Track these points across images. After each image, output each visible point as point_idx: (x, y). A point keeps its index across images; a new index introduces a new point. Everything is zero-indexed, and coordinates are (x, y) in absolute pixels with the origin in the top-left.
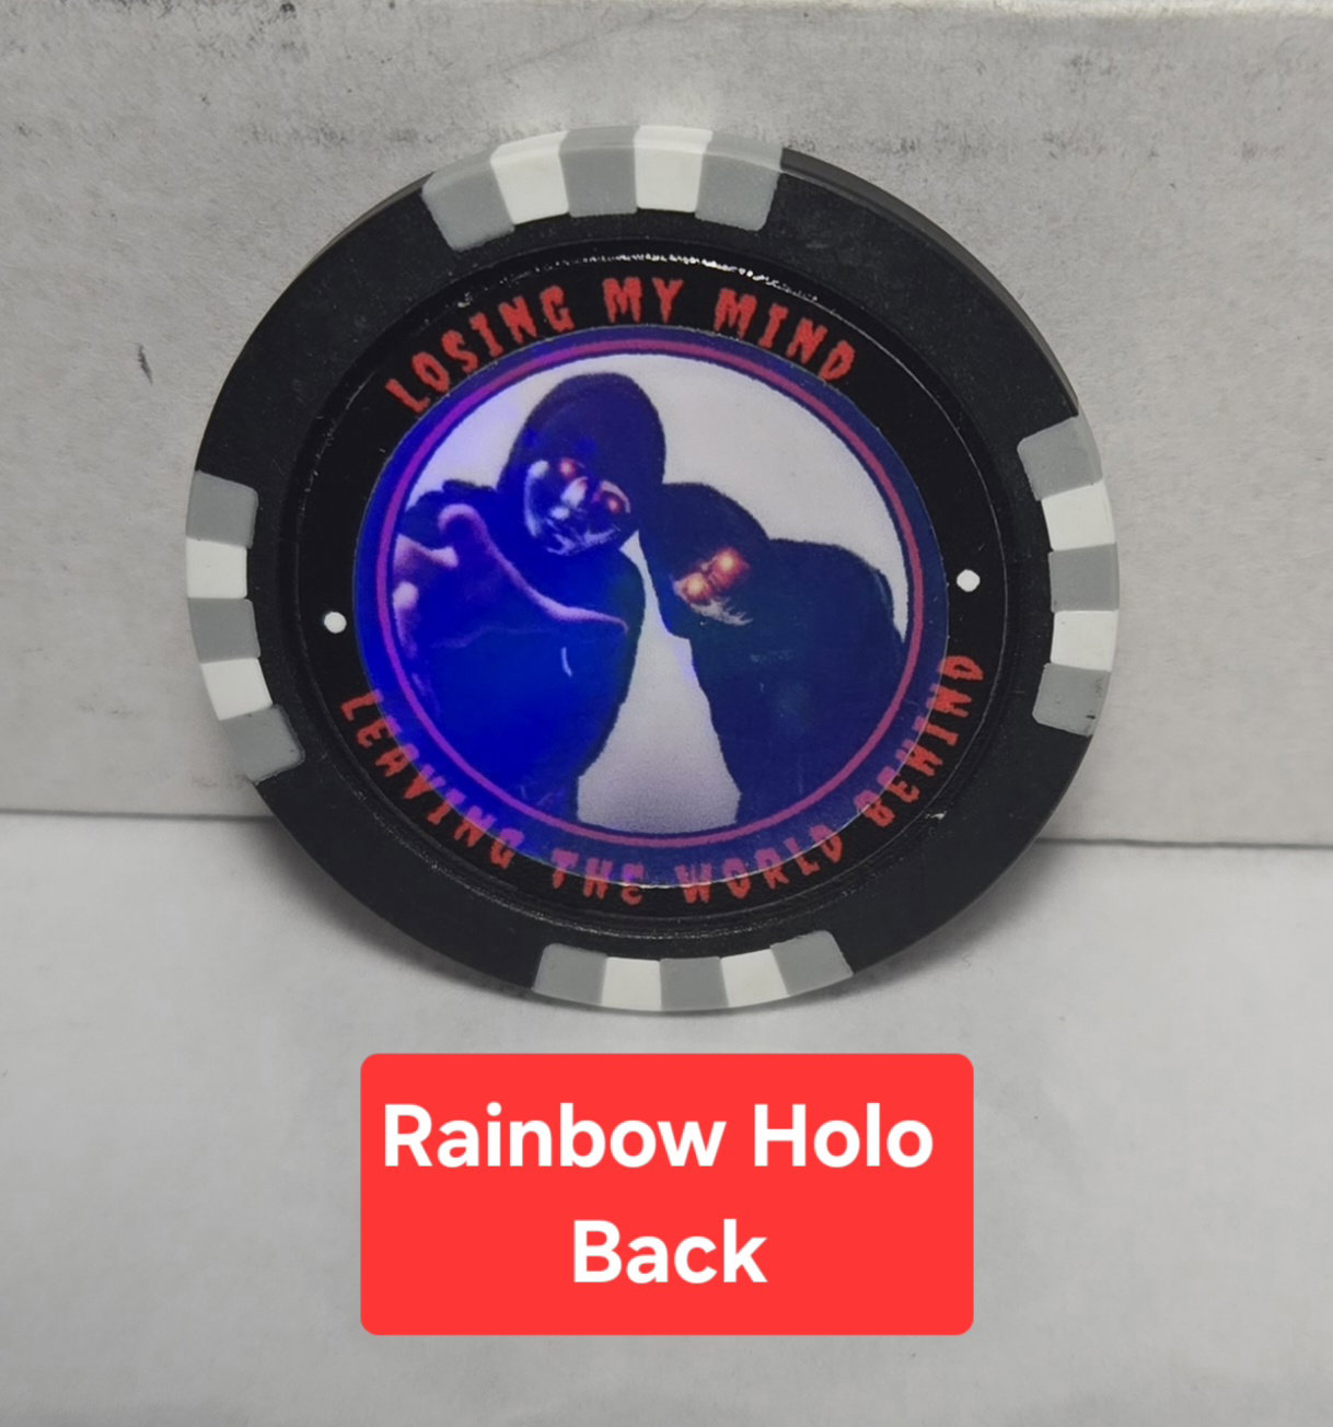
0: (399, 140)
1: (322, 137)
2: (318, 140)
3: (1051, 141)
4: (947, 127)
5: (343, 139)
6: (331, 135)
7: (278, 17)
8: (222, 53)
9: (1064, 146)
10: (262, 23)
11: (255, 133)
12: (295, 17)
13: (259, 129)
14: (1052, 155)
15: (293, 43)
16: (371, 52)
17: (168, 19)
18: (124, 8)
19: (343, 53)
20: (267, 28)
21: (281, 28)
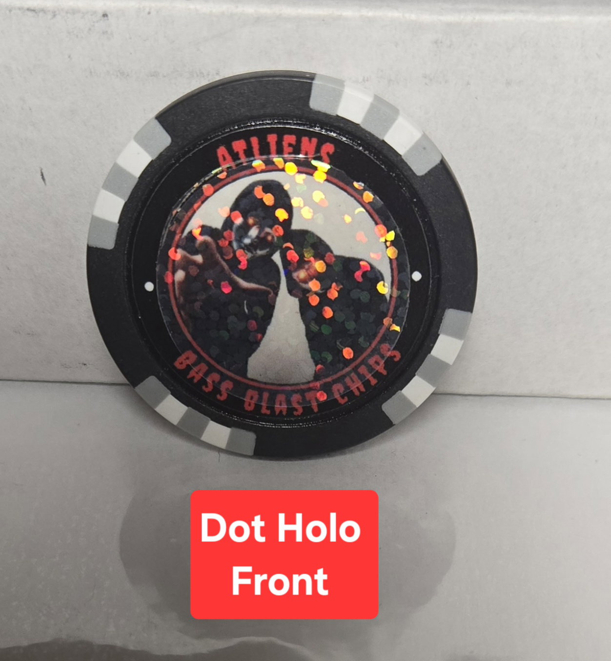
0: (152, 76)
1: (119, 74)
2: (117, 76)
3: (425, 78)
4: (382, 71)
5: (128, 75)
6: (122, 74)
7: (101, 20)
8: (77, 36)
9: (431, 80)
10: (94, 22)
11: (91, 72)
12: (108, 20)
13: (93, 70)
14: (426, 84)
15: (107, 32)
16: (140, 36)
17: (54, 20)
18: (37, 15)
19: (128, 36)
20: (96, 24)
21: (102, 24)
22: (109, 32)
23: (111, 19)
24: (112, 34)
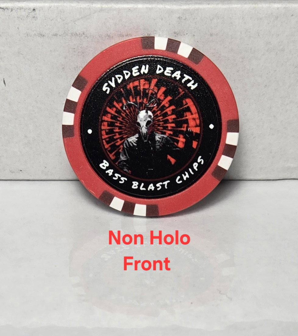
0: (54, 36)
2: (39, 36)
5: (44, 36)
7: (32, 12)
8: (22, 19)
11: (27, 35)
16: (49, 18)
17: (12, 12)
18: (4, 10)
19: (44, 19)
20: (30, 14)
21: (33, 14)
22: (36, 17)
23: (37, 11)
24: (37, 18)
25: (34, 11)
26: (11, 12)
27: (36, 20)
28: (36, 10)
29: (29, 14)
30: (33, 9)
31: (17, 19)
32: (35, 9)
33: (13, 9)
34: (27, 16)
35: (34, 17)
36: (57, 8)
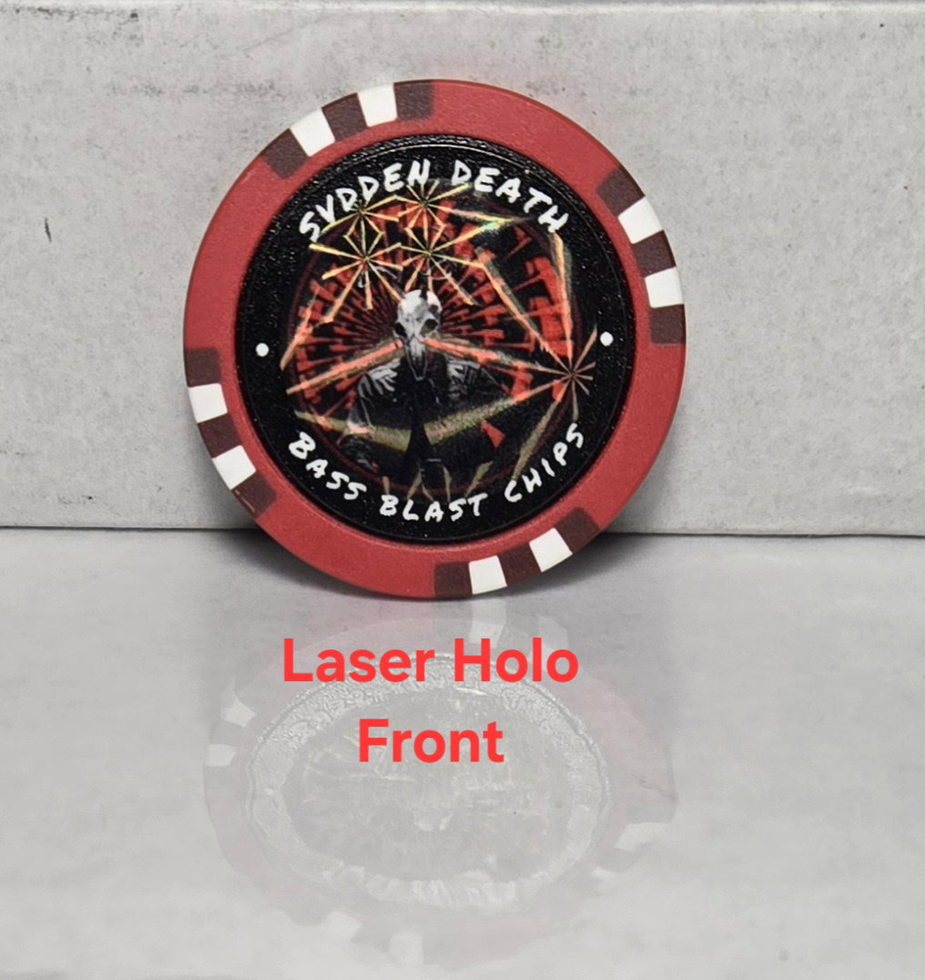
0: (190, 92)
2: (147, 92)
3: (530, 87)
5: (160, 91)
6: (153, 89)
7: (129, 21)
8: (99, 42)
10: (120, 24)
11: (114, 89)
12: (137, 21)
13: (116, 86)
15: (135, 36)
16: (176, 41)
17: (72, 23)
18: (49, 17)
19: (161, 41)
20: (123, 27)
21: (130, 27)
22: (139, 36)
23: (142, 21)
24: (142, 39)
25: (135, 19)
26: (68, 21)
27: (138, 45)
28: (139, 15)
29: (120, 29)
30: (130, 13)
31: (86, 43)
32: (137, 13)
33: (76, 13)
34: (115, 33)
35: (133, 37)
36: (199, 10)
